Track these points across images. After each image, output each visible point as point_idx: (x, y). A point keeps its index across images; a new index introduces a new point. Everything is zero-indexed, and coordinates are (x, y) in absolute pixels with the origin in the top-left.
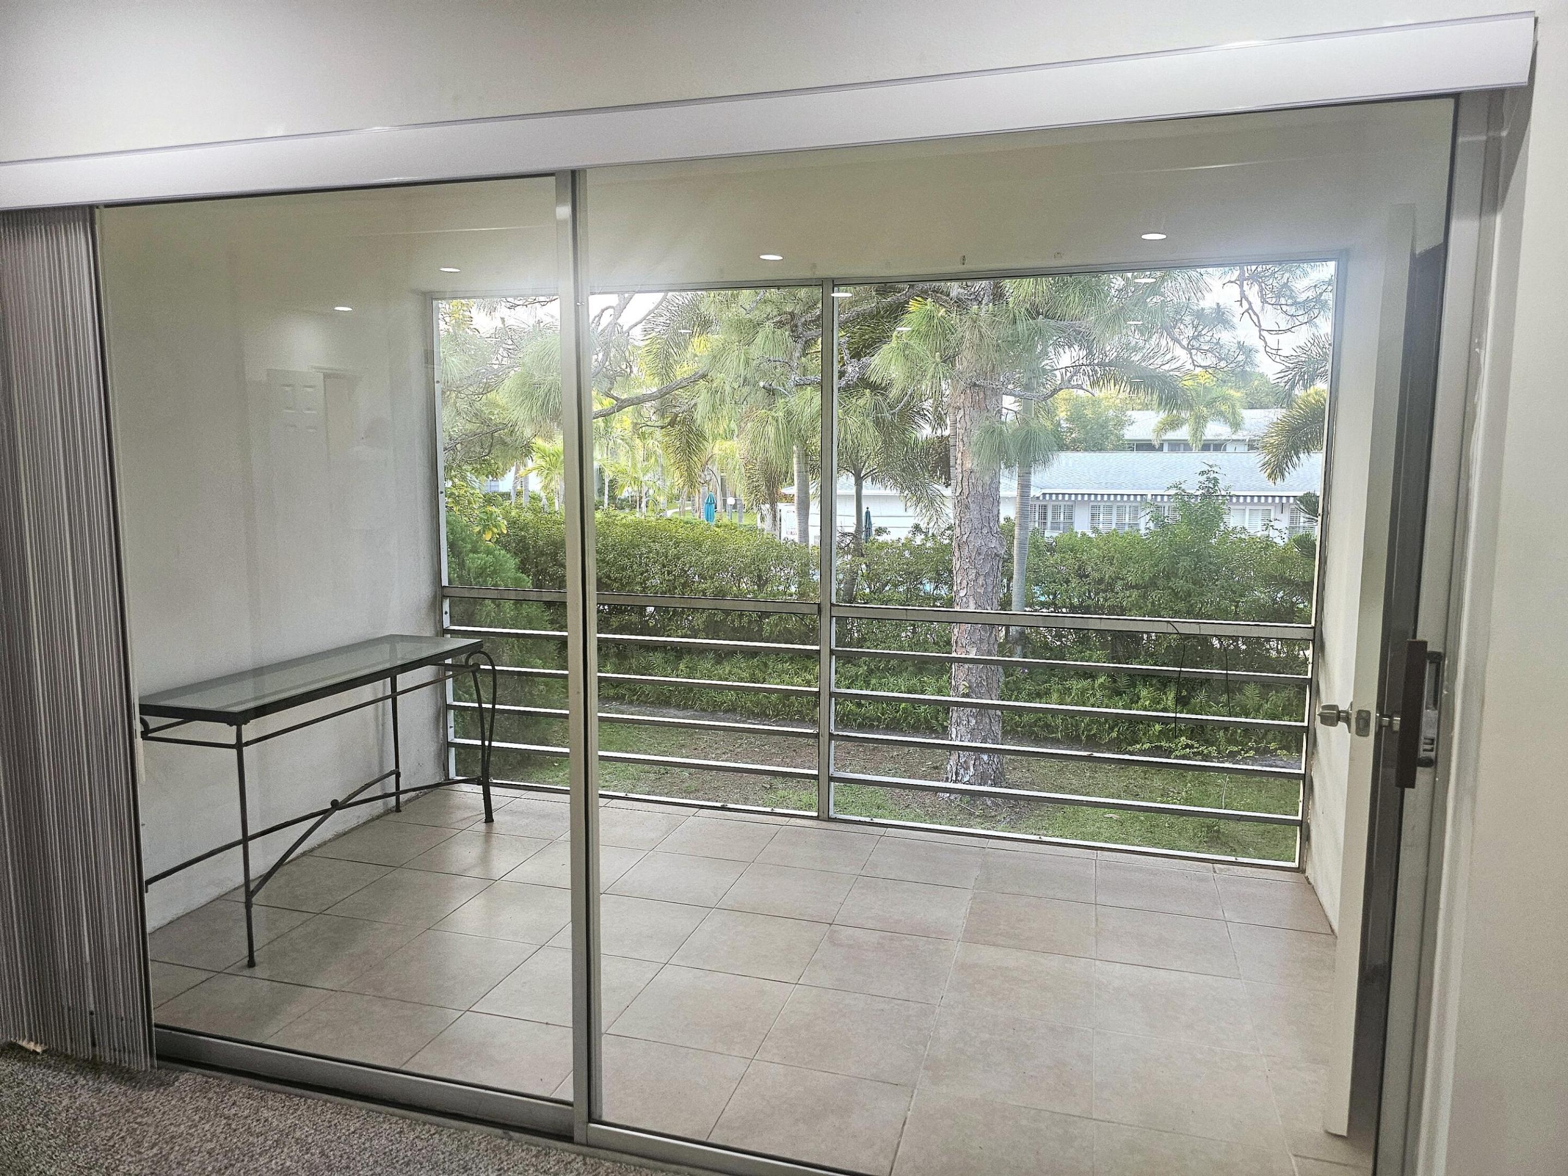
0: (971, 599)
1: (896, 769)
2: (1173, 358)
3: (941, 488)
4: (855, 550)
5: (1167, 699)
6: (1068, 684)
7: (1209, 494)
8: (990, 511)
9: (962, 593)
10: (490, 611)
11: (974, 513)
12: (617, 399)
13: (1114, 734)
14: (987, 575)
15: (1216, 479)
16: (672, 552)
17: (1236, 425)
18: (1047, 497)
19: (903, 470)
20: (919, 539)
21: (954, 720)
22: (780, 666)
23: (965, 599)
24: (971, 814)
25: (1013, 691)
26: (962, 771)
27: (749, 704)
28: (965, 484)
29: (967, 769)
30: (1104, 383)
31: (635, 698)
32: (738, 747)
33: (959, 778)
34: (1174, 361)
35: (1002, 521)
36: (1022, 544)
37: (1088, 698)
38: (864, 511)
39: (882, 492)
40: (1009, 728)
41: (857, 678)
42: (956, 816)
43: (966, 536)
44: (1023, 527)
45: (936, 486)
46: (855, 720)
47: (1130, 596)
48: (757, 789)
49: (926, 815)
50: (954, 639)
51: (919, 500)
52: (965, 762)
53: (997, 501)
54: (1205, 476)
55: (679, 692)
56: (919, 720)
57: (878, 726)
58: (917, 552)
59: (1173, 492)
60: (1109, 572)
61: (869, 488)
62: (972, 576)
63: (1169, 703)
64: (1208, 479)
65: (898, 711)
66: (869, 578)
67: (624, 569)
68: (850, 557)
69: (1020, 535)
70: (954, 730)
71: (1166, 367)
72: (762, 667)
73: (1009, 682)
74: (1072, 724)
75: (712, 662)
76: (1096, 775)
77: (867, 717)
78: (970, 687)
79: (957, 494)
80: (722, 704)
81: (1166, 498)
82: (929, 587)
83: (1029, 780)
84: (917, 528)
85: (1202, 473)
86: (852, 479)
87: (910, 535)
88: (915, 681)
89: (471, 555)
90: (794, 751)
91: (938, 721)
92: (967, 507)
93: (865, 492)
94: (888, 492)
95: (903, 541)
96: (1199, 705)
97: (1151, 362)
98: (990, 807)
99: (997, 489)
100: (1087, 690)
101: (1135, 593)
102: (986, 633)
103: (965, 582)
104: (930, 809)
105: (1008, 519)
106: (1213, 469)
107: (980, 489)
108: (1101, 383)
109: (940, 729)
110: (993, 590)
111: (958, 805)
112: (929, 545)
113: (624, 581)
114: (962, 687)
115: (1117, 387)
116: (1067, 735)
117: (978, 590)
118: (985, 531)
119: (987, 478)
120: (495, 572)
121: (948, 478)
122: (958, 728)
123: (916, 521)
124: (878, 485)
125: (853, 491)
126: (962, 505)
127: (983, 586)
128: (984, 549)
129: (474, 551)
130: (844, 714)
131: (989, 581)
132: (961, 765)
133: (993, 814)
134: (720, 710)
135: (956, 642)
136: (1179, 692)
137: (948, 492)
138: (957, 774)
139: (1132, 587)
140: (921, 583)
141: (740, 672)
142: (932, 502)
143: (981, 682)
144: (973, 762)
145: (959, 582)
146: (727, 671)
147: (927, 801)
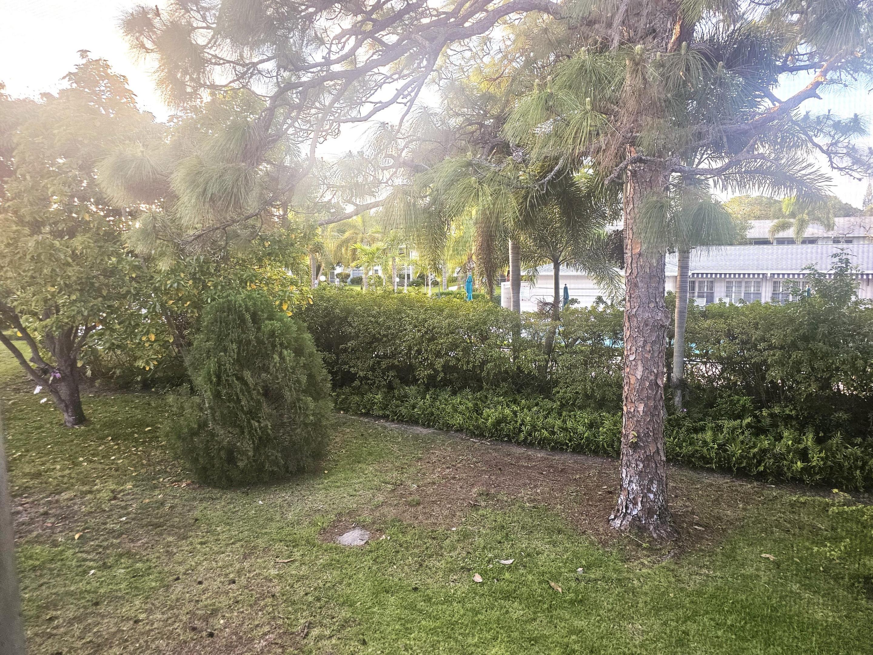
0: (640, 362)
1: (577, 491)
2: (809, 165)
3: (618, 270)
4: (554, 315)
5: (807, 440)
6: (720, 422)
7: (841, 273)
8: (657, 288)
9: (632, 358)
10: (276, 363)
11: (642, 290)
12: (356, 205)
13: (761, 468)
14: (654, 343)
15: (847, 260)
16: (422, 316)
17: (829, 227)
18: (695, 276)
19: (590, 257)
20: (601, 307)
21: (624, 463)
22: (496, 399)
23: (634, 363)
24: (639, 545)
25: (674, 427)
26: (631, 506)
27: (471, 427)
28: (634, 265)
29: (635, 504)
30: (749, 187)
31: (396, 418)
32: (459, 463)
33: (629, 511)
34: (810, 167)
35: (666, 295)
36: (681, 313)
37: (737, 435)
38: (562, 286)
39: (574, 273)
40: (671, 457)
41: (552, 410)
42: (625, 546)
43: (635, 310)
44: (683, 299)
45: (615, 269)
46: (549, 444)
47: (774, 355)
48: (465, 505)
49: (599, 544)
50: (624, 395)
51: (602, 279)
52: (634, 498)
53: (662, 280)
54: (838, 258)
55: (425, 415)
56: (599, 447)
57: (567, 450)
58: (600, 317)
59: (807, 272)
60: (756, 335)
61: (564, 271)
62: (641, 344)
63: (809, 443)
64: (841, 261)
65: (582, 439)
66: (565, 335)
67: (389, 328)
68: (550, 320)
69: (680, 305)
70: (624, 470)
71: (803, 172)
72: (483, 399)
73: (671, 420)
74: (724, 458)
75: (450, 393)
76: (748, 507)
77: (559, 442)
78: (638, 437)
79: (628, 274)
80: (453, 426)
81: (801, 276)
82: (607, 342)
83: (690, 509)
84: (600, 300)
85: (835, 255)
86: (552, 265)
87: (595, 305)
88: (596, 414)
89: (267, 322)
90: (500, 469)
91: (613, 448)
92: (636, 285)
93: (561, 273)
94: (579, 273)
95: (589, 308)
96: (835, 445)
97: (791, 168)
98: (656, 540)
99: (663, 271)
100: (737, 428)
101: (778, 353)
102: (653, 392)
103: (634, 348)
104: (603, 537)
105: (670, 293)
106: (844, 252)
107: (648, 270)
108: (748, 186)
109: (615, 455)
110: (658, 355)
111: (628, 536)
112: (608, 311)
113: (390, 337)
114: (631, 436)
115: (762, 189)
116: (720, 466)
117: (646, 356)
118: (652, 305)
119: (654, 261)
120: (282, 334)
121: (623, 263)
122: (628, 470)
123: (600, 294)
124: (572, 269)
125: (552, 273)
126: (632, 284)
127: (650, 351)
128: (651, 321)
129: (270, 318)
130: (541, 439)
131: (656, 348)
132: (630, 501)
133: (659, 547)
134: (452, 430)
135: (626, 398)
136: (817, 433)
137: (622, 273)
138: (627, 508)
139: (775, 348)
140: (603, 340)
141: (467, 402)
142: (612, 279)
143: (648, 433)
144: (641, 499)
145: (629, 348)
146: (458, 402)
147: (601, 529)
